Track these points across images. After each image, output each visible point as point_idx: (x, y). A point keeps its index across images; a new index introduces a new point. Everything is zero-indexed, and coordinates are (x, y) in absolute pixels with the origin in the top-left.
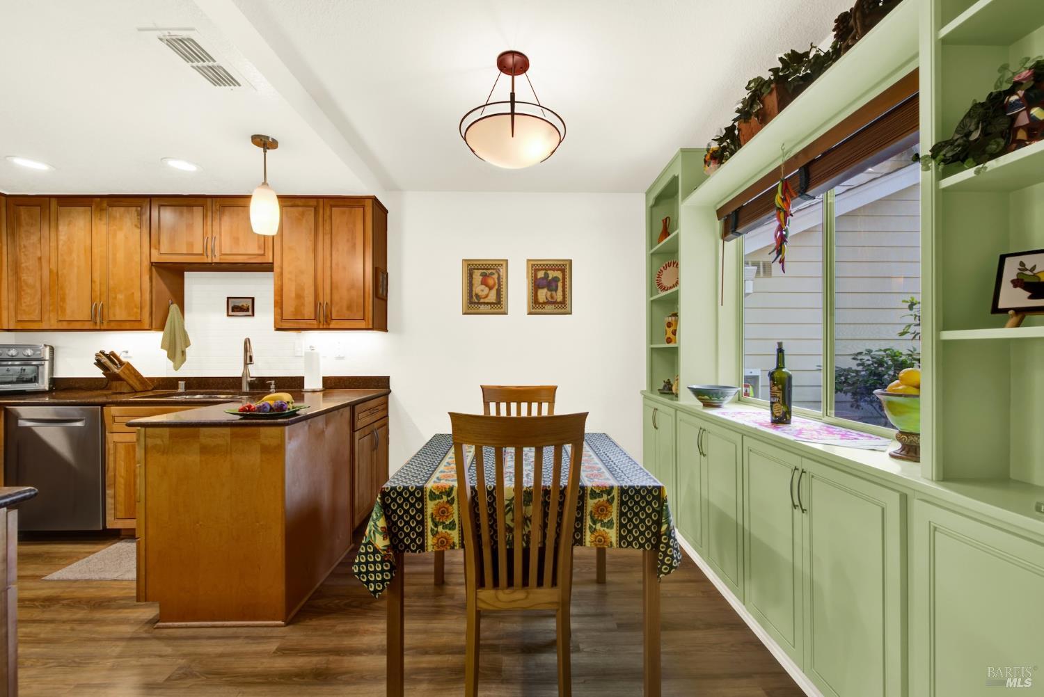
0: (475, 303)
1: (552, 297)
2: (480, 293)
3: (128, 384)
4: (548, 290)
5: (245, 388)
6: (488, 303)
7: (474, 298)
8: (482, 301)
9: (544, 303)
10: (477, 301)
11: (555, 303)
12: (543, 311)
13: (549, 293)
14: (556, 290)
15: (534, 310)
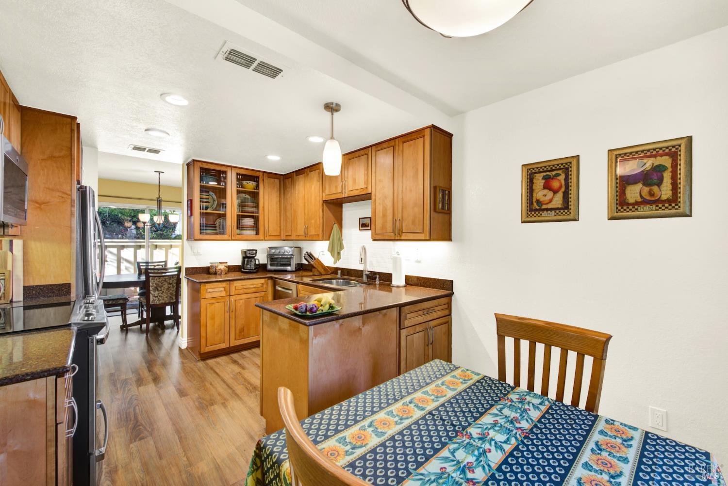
0: (536, 210)
1: (651, 194)
2: (542, 199)
3: (317, 270)
4: (644, 185)
5: (365, 278)
6: (551, 209)
7: (535, 204)
8: (544, 207)
9: (637, 203)
10: (538, 208)
11: (658, 202)
12: (636, 213)
13: (646, 190)
14: (659, 183)
15: (620, 214)
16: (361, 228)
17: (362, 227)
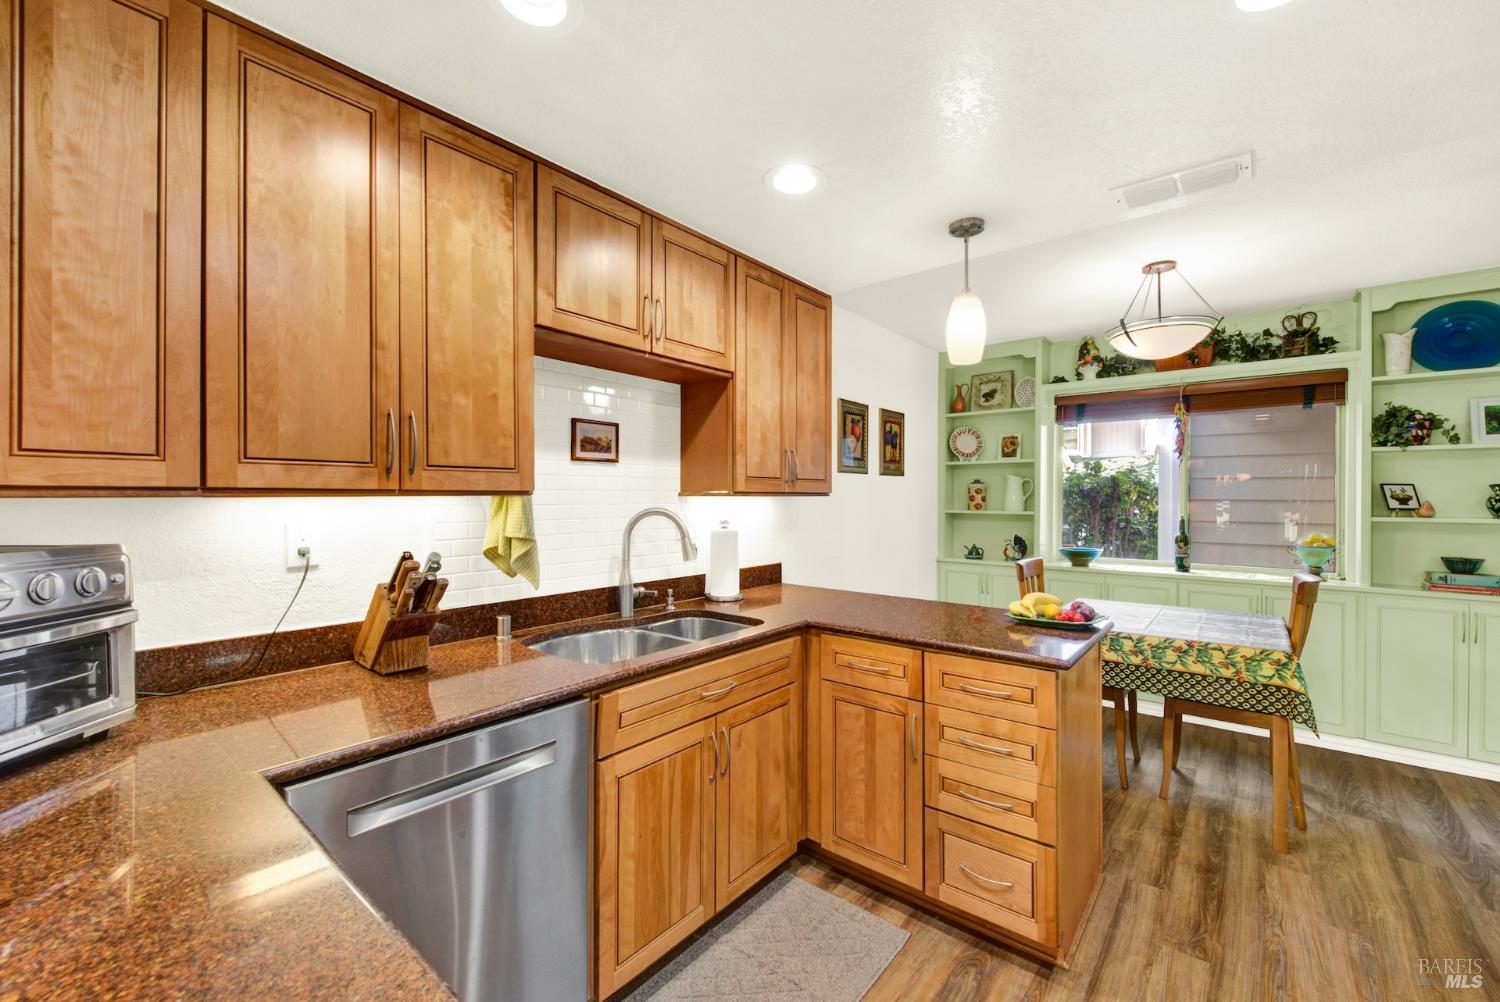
5: (627, 609)
16: (579, 454)
17: (583, 449)
